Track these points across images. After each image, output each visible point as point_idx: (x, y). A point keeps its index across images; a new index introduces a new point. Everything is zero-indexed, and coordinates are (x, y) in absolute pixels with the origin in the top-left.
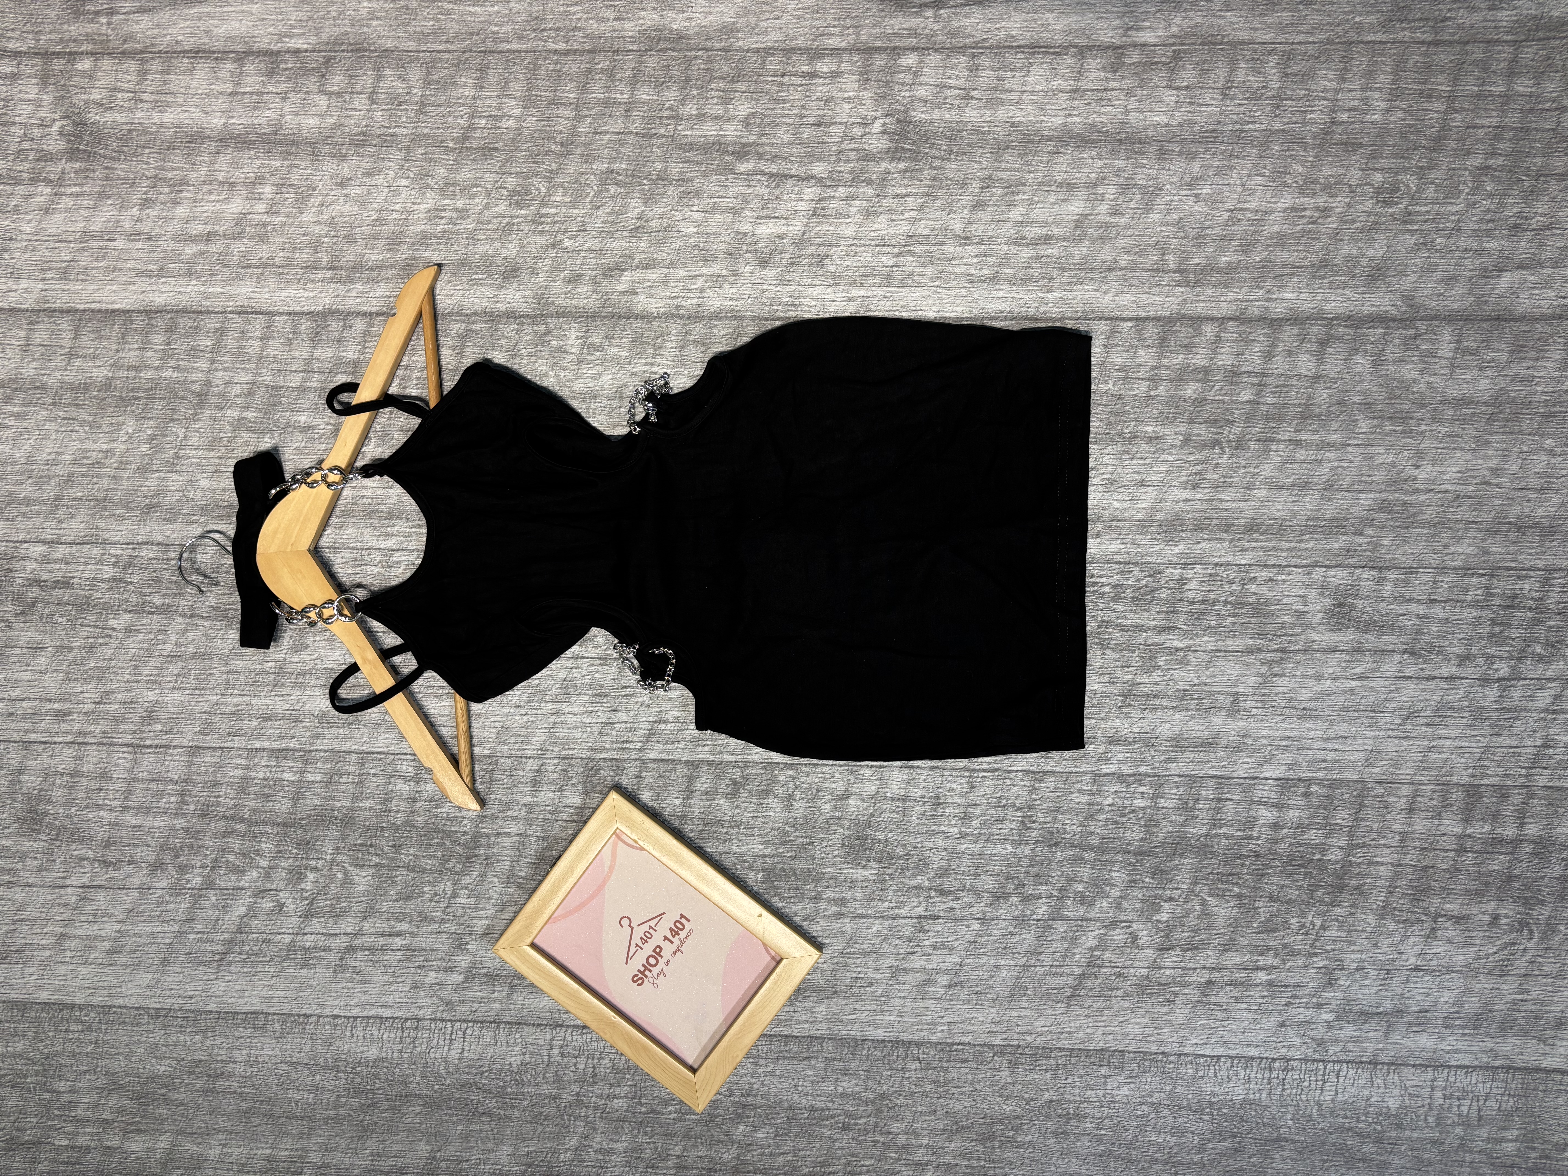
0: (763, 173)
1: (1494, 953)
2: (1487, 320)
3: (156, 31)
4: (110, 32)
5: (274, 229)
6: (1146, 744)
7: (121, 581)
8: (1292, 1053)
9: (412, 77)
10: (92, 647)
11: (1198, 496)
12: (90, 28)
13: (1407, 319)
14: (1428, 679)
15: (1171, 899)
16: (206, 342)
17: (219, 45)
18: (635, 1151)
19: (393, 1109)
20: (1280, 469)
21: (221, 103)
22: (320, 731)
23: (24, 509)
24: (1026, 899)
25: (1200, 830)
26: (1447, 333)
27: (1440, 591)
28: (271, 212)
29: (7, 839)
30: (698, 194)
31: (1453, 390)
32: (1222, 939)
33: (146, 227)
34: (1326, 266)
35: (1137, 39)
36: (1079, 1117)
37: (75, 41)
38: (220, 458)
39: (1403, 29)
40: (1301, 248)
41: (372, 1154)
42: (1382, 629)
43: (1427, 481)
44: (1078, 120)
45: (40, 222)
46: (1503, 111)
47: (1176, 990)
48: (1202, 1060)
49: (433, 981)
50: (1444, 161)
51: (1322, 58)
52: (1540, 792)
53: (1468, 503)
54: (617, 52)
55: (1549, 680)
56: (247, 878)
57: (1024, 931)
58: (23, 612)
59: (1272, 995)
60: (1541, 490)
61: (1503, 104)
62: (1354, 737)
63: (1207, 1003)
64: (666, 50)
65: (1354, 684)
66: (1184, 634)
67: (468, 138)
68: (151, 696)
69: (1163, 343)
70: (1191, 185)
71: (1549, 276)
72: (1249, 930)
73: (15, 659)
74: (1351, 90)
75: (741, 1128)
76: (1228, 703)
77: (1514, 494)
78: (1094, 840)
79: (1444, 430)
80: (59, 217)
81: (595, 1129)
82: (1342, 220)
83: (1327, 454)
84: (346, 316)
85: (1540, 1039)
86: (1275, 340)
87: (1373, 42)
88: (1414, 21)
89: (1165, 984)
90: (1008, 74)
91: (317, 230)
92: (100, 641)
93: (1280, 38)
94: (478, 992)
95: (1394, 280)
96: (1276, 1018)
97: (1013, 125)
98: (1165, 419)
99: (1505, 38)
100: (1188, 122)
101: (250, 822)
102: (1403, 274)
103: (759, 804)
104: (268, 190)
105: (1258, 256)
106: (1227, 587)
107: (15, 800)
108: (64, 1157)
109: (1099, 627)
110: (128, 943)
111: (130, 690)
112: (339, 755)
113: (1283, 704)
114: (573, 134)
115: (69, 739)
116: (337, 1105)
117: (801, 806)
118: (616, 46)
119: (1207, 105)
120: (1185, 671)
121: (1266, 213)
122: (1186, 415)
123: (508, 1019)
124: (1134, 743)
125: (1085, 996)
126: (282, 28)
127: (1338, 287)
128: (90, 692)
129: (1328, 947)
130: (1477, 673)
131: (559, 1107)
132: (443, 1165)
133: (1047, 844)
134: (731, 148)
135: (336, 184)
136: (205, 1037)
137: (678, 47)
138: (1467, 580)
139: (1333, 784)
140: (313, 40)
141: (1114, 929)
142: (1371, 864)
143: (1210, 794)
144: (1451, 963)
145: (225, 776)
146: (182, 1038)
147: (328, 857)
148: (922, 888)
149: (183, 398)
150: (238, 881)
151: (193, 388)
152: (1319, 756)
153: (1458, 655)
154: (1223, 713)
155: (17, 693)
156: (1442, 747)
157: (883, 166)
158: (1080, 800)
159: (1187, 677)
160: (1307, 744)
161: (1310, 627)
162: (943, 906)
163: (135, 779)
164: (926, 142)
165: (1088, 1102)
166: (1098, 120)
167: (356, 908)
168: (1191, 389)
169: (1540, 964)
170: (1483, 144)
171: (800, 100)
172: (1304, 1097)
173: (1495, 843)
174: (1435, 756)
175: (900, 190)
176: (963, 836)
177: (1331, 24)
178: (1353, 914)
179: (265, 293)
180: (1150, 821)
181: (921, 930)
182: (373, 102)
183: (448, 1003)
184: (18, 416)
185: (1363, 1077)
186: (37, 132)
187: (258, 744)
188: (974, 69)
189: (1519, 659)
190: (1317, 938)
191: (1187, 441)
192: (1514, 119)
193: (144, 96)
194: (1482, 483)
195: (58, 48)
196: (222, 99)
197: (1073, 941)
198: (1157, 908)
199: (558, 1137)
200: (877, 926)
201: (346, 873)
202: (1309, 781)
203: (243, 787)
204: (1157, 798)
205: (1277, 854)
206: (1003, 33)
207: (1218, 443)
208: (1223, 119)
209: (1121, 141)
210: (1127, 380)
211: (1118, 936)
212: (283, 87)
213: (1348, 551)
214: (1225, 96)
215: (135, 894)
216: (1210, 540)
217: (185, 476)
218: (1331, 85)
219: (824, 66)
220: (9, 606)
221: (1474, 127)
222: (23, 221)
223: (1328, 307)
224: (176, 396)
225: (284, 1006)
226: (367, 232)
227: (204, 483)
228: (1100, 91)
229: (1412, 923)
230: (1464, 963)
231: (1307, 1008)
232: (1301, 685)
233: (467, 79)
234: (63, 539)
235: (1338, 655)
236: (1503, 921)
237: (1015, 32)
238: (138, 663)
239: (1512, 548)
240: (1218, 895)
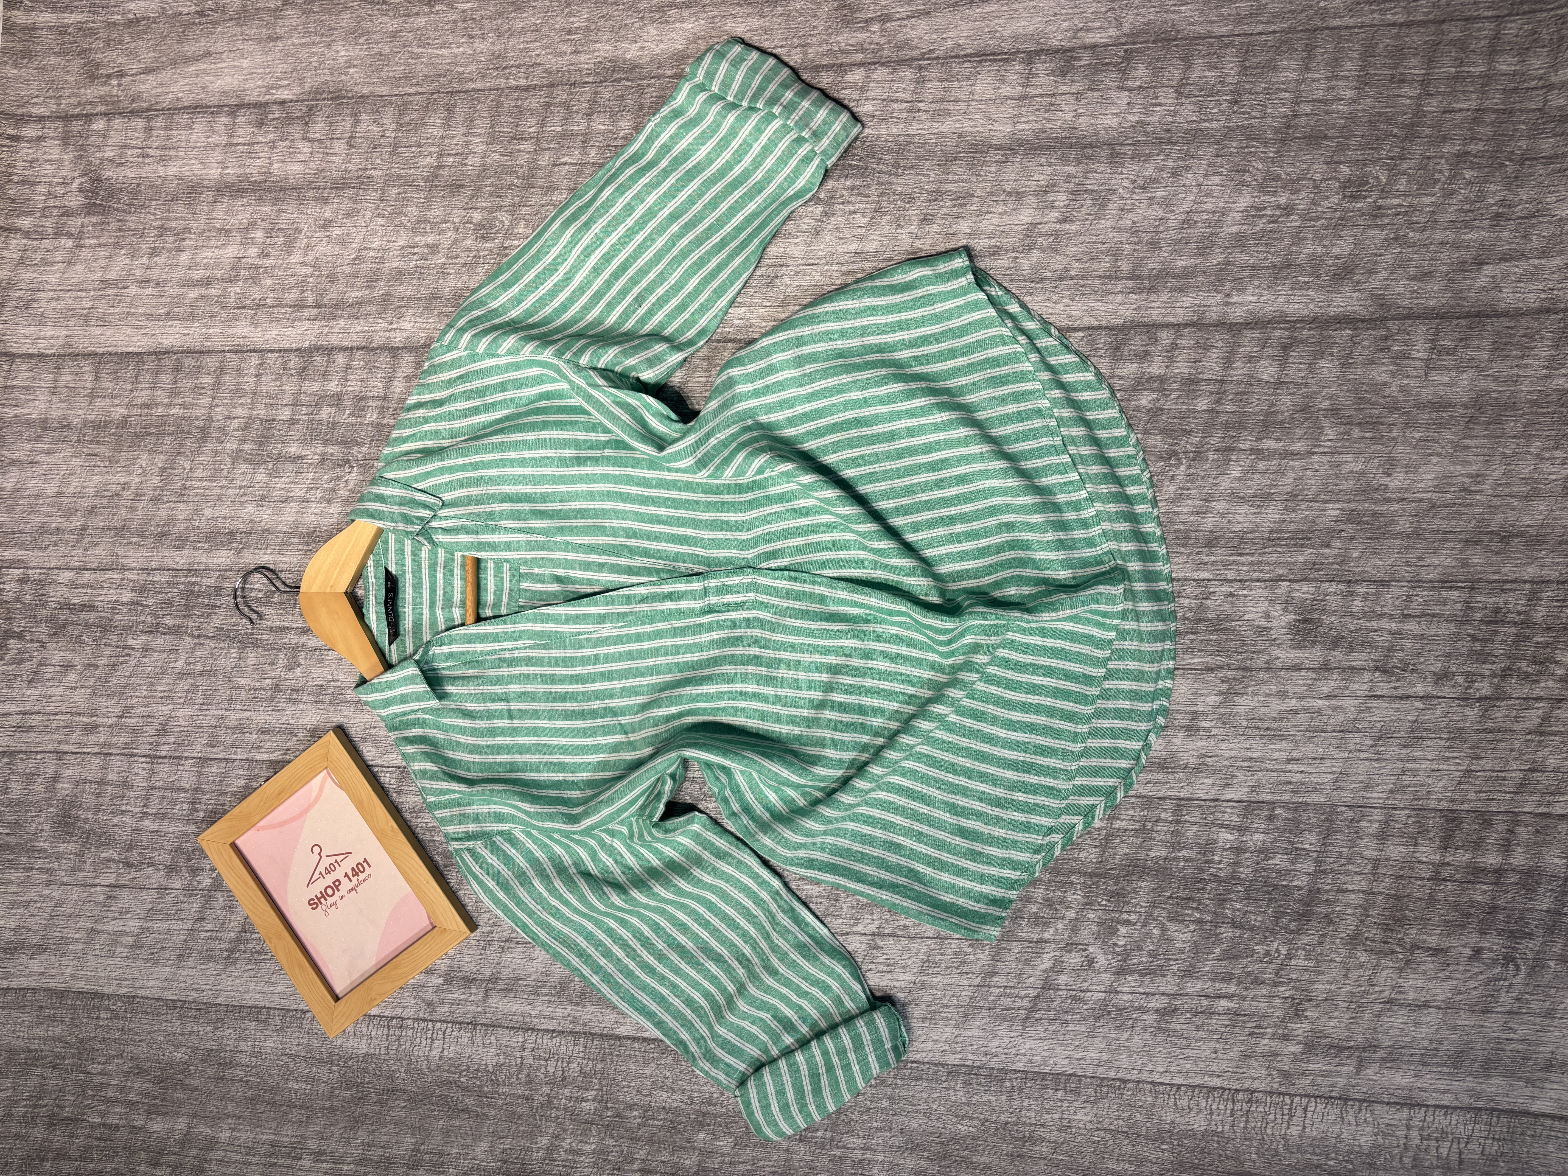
1: (1476, 989)
2: (1466, 317)
3: (159, 90)
4: (120, 93)
5: (265, 272)
7: (138, 604)
8: (1256, 1085)
9: (385, 121)
10: (114, 665)
12: (103, 90)
13: (1377, 319)
14: (1401, 698)
15: (1128, 923)
16: (207, 380)
17: (215, 100)
18: (602, 1153)
19: (380, 1102)
20: (1240, 480)
23: (55, 538)
25: (1158, 852)
26: (1421, 332)
27: (1414, 605)
28: (263, 255)
29: (45, 841)
31: (1428, 392)
32: (1183, 965)
33: (154, 274)
34: (1289, 266)
35: (1087, 41)
36: (1035, 1141)
37: (91, 103)
38: (221, 488)
39: (1373, 12)
40: (1261, 248)
41: (363, 1144)
42: (1351, 646)
43: (1399, 490)
44: (1027, 127)
45: (64, 273)
46: (1483, 92)
47: (1134, 1016)
48: (1161, 1088)
49: (415, 982)
50: (1417, 149)
51: (1284, 48)
52: (1528, 819)
53: (1445, 512)
54: (574, 84)
55: (1536, 699)
57: (978, 951)
58: (55, 634)
59: (1234, 1024)
60: (1528, 497)
61: (1483, 86)
62: (1322, 759)
63: (1165, 1031)
64: (620, 80)
65: (1321, 703)
67: (436, 176)
68: (165, 710)
69: (1116, 352)
70: (1144, 188)
71: (1536, 267)
72: (1211, 957)
73: (49, 676)
74: (1315, 80)
75: (702, 1135)
76: (1186, 722)
77: (1497, 502)
79: (1418, 435)
80: (80, 268)
81: (565, 1130)
82: (1306, 217)
83: (1291, 464)
84: (329, 351)
85: (1528, 1081)
86: (1234, 346)
87: (1340, 28)
89: (1122, 1009)
90: (956, 84)
92: (121, 659)
93: (1239, 30)
94: (456, 995)
95: (1362, 278)
96: (1239, 1048)
97: (960, 136)
99: (1486, 14)
100: (1142, 124)
102: (1372, 272)
104: (259, 235)
105: (1215, 259)
106: (1184, 602)
107: (51, 805)
108: (97, 1133)
110: (149, 939)
111: (147, 705)
113: (1245, 724)
114: (534, 168)
115: (97, 750)
116: (331, 1096)
118: (573, 79)
119: (1161, 105)
121: (1223, 214)
122: (1141, 426)
123: (483, 1021)
125: (1040, 1019)
126: (269, 80)
127: (1302, 288)
128: (113, 706)
129: (1294, 977)
130: (1457, 692)
131: (531, 1107)
132: (426, 1157)
135: (320, 227)
136: (216, 1028)
137: (631, 77)
138: (1444, 594)
139: (1298, 807)
140: (297, 90)
141: (1070, 952)
142: (1341, 891)
143: (1169, 816)
144: (1428, 997)
145: (229, 785)
146: (195, 1028)
149: (188, 433)
151: (197, 423)
152: (1283, 777)
153: (1435, 673)
155: (51, 708)
156: (1417, 770)
157: (831, 183)
160: (1271, 765)
161: (1274, 643)
162: (897, 924)
163: (153, 788)
164: (873, 157)
165: (1044, 1125)
166: (1047, 126)
168: (1145, 399)
169: (1528, 1002)
170: (1461, 128)
172: (1269, 1131)
173: (1476, 873)
174: (1409, 779)
175: (848, 208)
177: (1294, 11)
178: (1321, 943)
179: (259, 332)
180: (1106, 843)
181: (875, 947)
182: (351, 146)
183: (430, 1004)
184: (48, 453)
185: (1333, 1114)
186: (60, 190)
187: (258, 756)
188: (921, 82)
189: (1503, 677)
190: (1283, 967)
192: (1496, 100)
193: (151, 152)
194: (1461, 491)
195: (77, 111)
196: (218, 150)
197: (1027, 962)
198: (1114, 931)
199: (531, 1135)
202: (1274, 804)
204: (1113, 819)
205: (1239, 879)
206: (949, 43)
207: (1175, 454)
208: (1178, 118)
209: (1071, 146)
211: (1073, 959)
212: (271, 136)
213: (1314, 564)
214: (1180, 94)
215: (153, 893)
217: (191, 506)
218: (1294, 76)
220: (44, 628)
221: (1451, 112)
222: (49, 272)
223: (1291, 309)
224: (183, 431)
225: (283, 1002)
226: (348, 271)
227: (208, 512)
228: (1049, 96)
229: (1385, 954)
230: (1442, 998)
231: (1272, 1039)
232: (1264, 704)
233: (436, 120)
234: (89, 566)
235: (1303, 672)
236: (1486, 955)
237: (962, 41)
238: (153, 680)
239: (1495, 559)
240: (1178, 919)
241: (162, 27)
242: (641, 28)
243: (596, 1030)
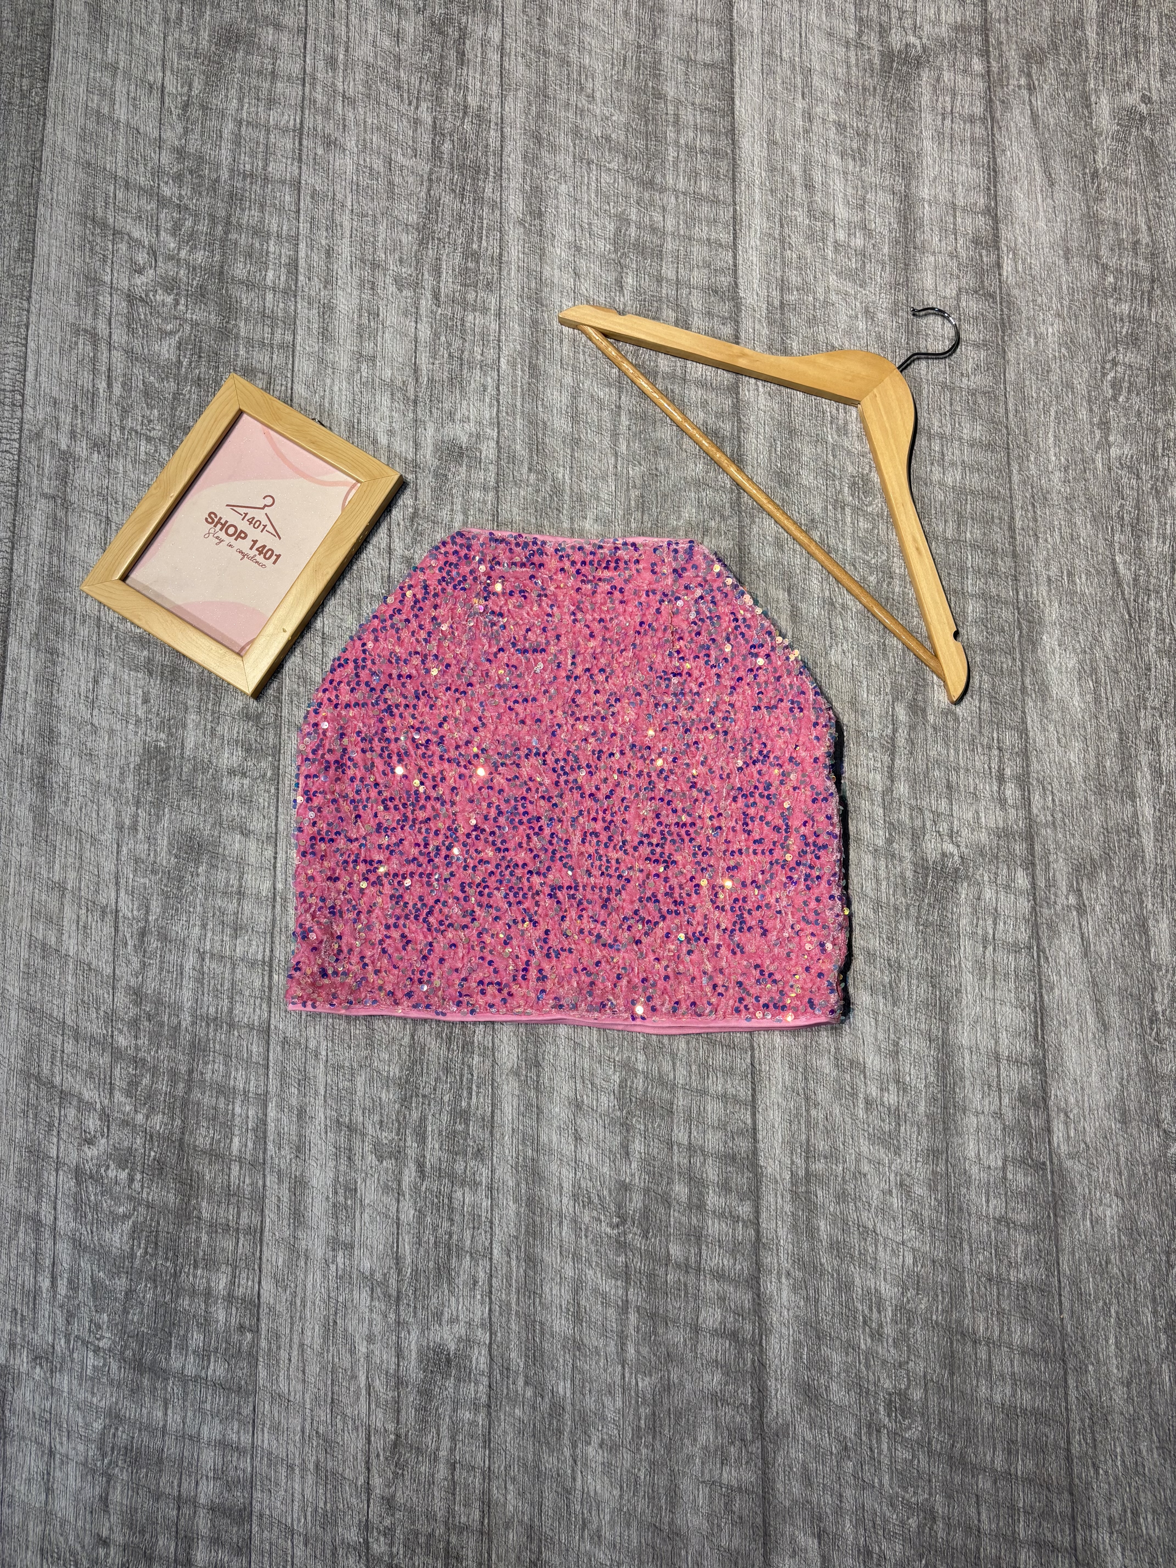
0: (895, 731)
1: (66, 1542)
2: (764, 1521)
3: (1014, 130)
4: (1011, 87)
5: (819, 248)
6: (298, 1149)
7: (465, 113)
9: (978, 377)
10: (399, 88)
11: (565, 1200)
12: (1014, 69)
13: (762, 1430)
14: (367, 1462)
15: (131, 1180)
16: (704, 187)
17: (1002, 191)
20: (595, 1291)
21: (944, 195)
22: (316, 305)
23: (535, 22)
24: (135, 1023)
25: (206, 1210)
26: (749, 1476)
27: (465, 1474)
28: (837, 245)
29: (212, 16)
30: (871, 665)
31: (686, 1485)
32: (86, 1239)
33: (817, 127)
34: (819, 1338)
35: (1055, 1122)
37: (1001, 56)
38: (589, 203)
39: (1082, 1421)
40: (837, 1308)
42: (422, 1409)
43: (585, 1457)
44: (966, 1062)
45: (819, 28)
46: (998, 1536)
47: (32, 1189)
49: (61, 420)
50: (939, 1469)
51: (1045, 1329)
53: (561, 1503)
56: (169, 238)
57: (101, 1022)
58: (433, 23)
59: (26, 1294)
61: (1004, 1536)
62: (304, 1381)
63: (17, 1222)
64: (1020, 629)
65: (362, 1378)
66: (416, 1188)
68: (351, 143)
69: (729, 1158)
70: (901, 1185)
72: (95, 1267)
73: (388, 18)
74: (1012, 1361)
76: (342, 1238)
78: (196, 1095)
79: (642, 1475)
80: (825, 45)
82: (869, 1354)
83: (613, 1343)
84: (735, 318)
86: (735, 1282)
87: (1066, 1387)
88: (1093, 1432)
89: (39, 1176)
90: (1012, 986)
91: (820, 290)
92: (405, 95)
93: (1064, 1281)
94: (49, 464)
95: (805, 1415)
97: (958, 991)
98: (647, 1162)
99: (1079, 1537)
100: (969, 1182)
101: (224, 241)
102: (812, 1424)
103: (237, 741)
104: (858, 241)
105: (827, 1260)
106: (468, 1234)
107: (249, 22)
109: (424, 1096)
110: (106, 130)
111: (357, 124)
112: (291, 323)
113: (340, 1299)
115: (309, 70)
117: (233, 785)
118: (1022, 578)
119: (988, 1201)
120: (376, 1190)
121: (874, 1268)
122: (652, 1186)
123: (21, 494)
124: (300, 1136)
125: (29, 1089)
126: (1022, 250)
127: (796, 1351)
128: (354, 86)
129: (75, 1355)
130: (374, 1519)
133: (193, 1045)
134: (920, 697)
135: (867, 308)
137: (1024, 641)
138: (477, 1504)
139: (253, 1358)
140: (1011, 281)
141: (100, 1119)
142: (166, 1402)
143: (244, 1220)
144: (57, 1492)
145: (271, 215)
146: (12, 183)
147: (189, 316)
148: (147, 912)
149: (648, 167)
150: (166, 230)
151: (658, 176)
152: (284, 1341)
153: (393, 1496)
154: (331, 1233)
155: (353, 20)
156: (293, 1480)
157: (908, 855)
158: (238, 1079)
159: (370, 1193)
160: (297, 1328)
161: (425, 1328)
162: (128, 936)
163: (268, 131)
164: (936, 899)
166: (968, 1083)
167: (137, 344)
168: (680, 1190)
170: (960, 1514)
171: (974, 766)
173: (187, 1540)
174: (283, 1471)
175: (882, 874)
176: (202, 956)
177: (1083, 1338)
178: (111, 1382)
179: (755, 242)
180: (215, 1155)
181: (104, 912)
183: (39, 435)
184: (626, 13)
186: (908, 23)
187: (302, 246)
188: (1015, 948)
190: (85, 1343)
191: (624, 1187)
192: (990, 1549)
193: (948, 122)
194: (584, 1520)
195: (992, 40)
196: (949, 196)
197: (89, 1075)
198: (122, 1165)
200: (109, 866)
201: (172, 333)
202: (256, 1331)
203: (260, 232)
204: (240, 1162)
205: (178, 1296)
206: (1054, 978)
207: (623, 1221)
208: (974, 1219)
209: (945, 1108)
210: (689, 1119)
211: (93, 1123)
212: (963, 253)
213: (508, 1369)
214: (999, 1221)
215: (156, 134)
216: (518, 1214)
217: (570, 171)
218: (1016, 1339)
219: (1011, 791)
220: (439, 11)
221: (977, 1503)
222: (820, 11)
223: (774, 1340)
224: (649, 160)
225: (39, 276)
226: (821, 338)
227: (563, 188)
228: (998, 1085)
229: (101, 1449)
230: (57, 1507)
231: (10, 1333)
232: (361, 1320)
233: (978, 431)
234: (506, 59)
235: (394, 1359)
236: (102, 1552)
237: (1057, 992)
238: (383, 130)
239: (512, 1556)
240: (135, 1232)
241: (1081, 132)
242: (1074, 650)
243: (13, 616)
